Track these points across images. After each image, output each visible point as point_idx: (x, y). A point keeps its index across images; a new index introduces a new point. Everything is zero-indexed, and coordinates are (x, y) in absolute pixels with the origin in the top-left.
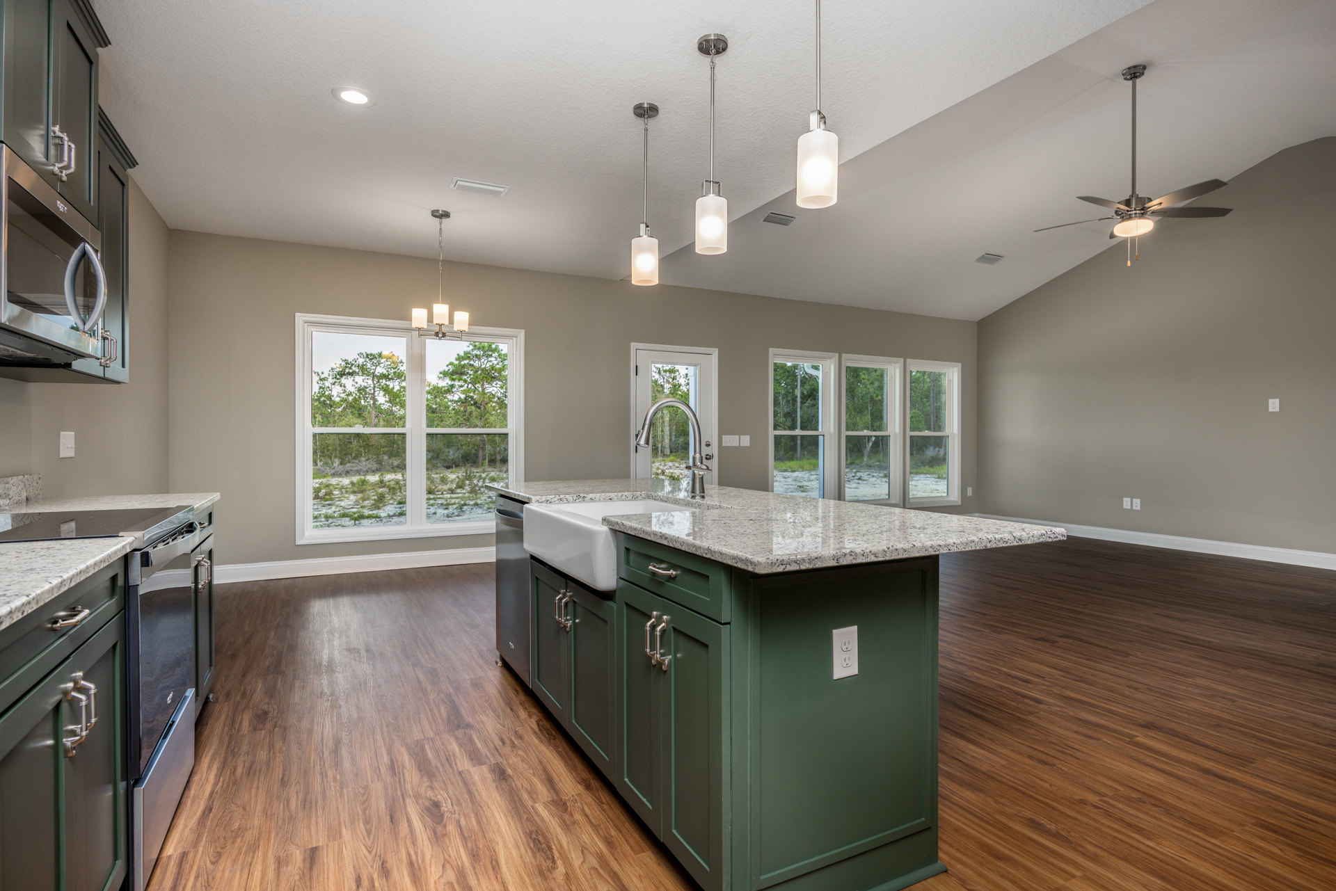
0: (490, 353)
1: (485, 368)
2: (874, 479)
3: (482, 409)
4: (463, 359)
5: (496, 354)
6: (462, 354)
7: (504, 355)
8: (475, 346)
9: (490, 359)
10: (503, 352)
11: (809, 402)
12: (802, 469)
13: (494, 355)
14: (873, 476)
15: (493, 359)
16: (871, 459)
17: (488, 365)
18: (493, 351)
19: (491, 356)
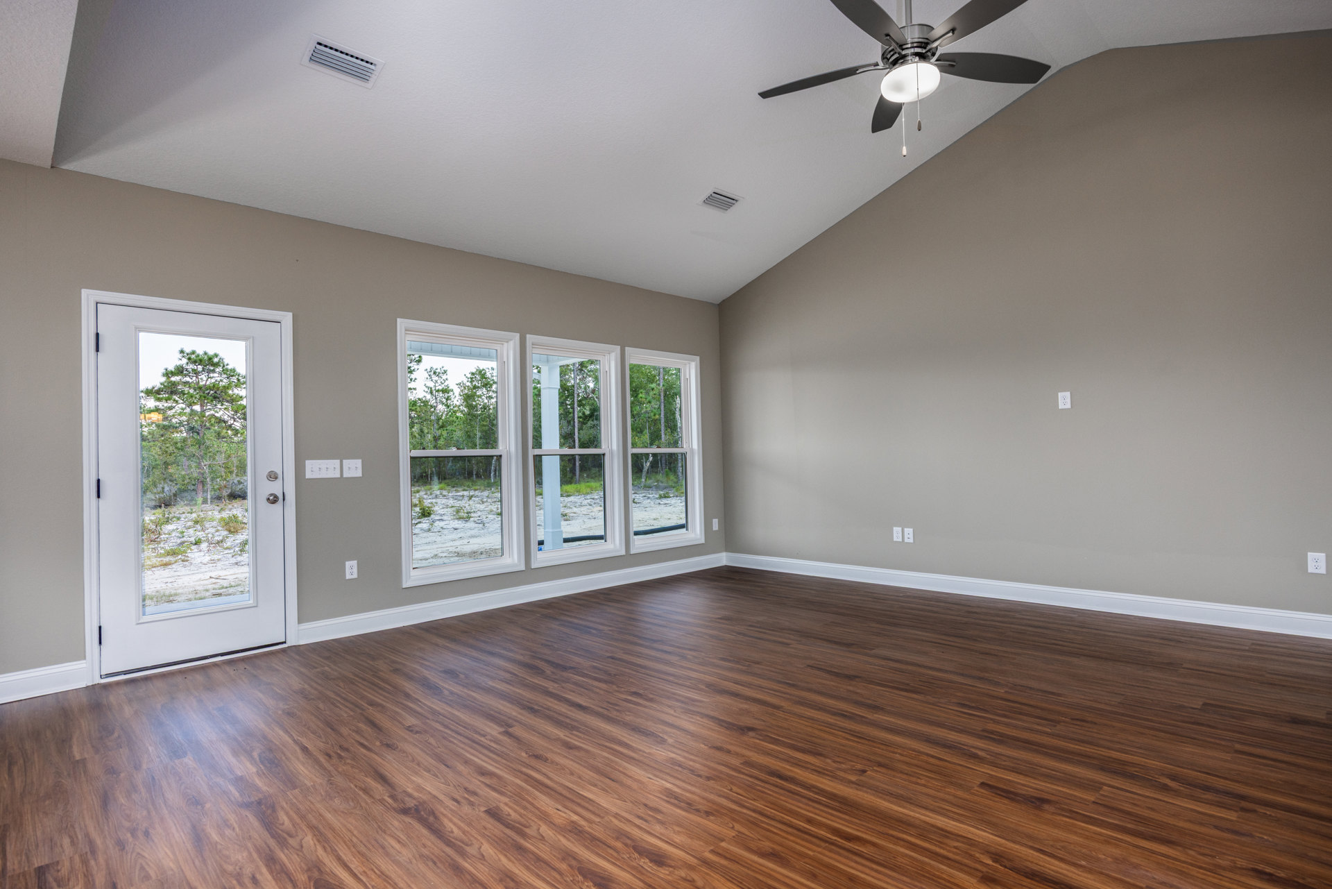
0: (212, 368)
1: (205, 385)
2: (649, 501)
3: (201, 435)
4: (173, 374)
5: (219, 369)
6: (171, 368)
7: (231, 370)
8: (189, 359)
9: (211, 375)
10: (229, 367)
11: (590, 423)
12: (579, 492)
13: (217, 370)
14: (649, 498)
15: (216, 375)
16: (650, 478)
17: (208, 383)
18: (217, 365)
19: (213, 371)
